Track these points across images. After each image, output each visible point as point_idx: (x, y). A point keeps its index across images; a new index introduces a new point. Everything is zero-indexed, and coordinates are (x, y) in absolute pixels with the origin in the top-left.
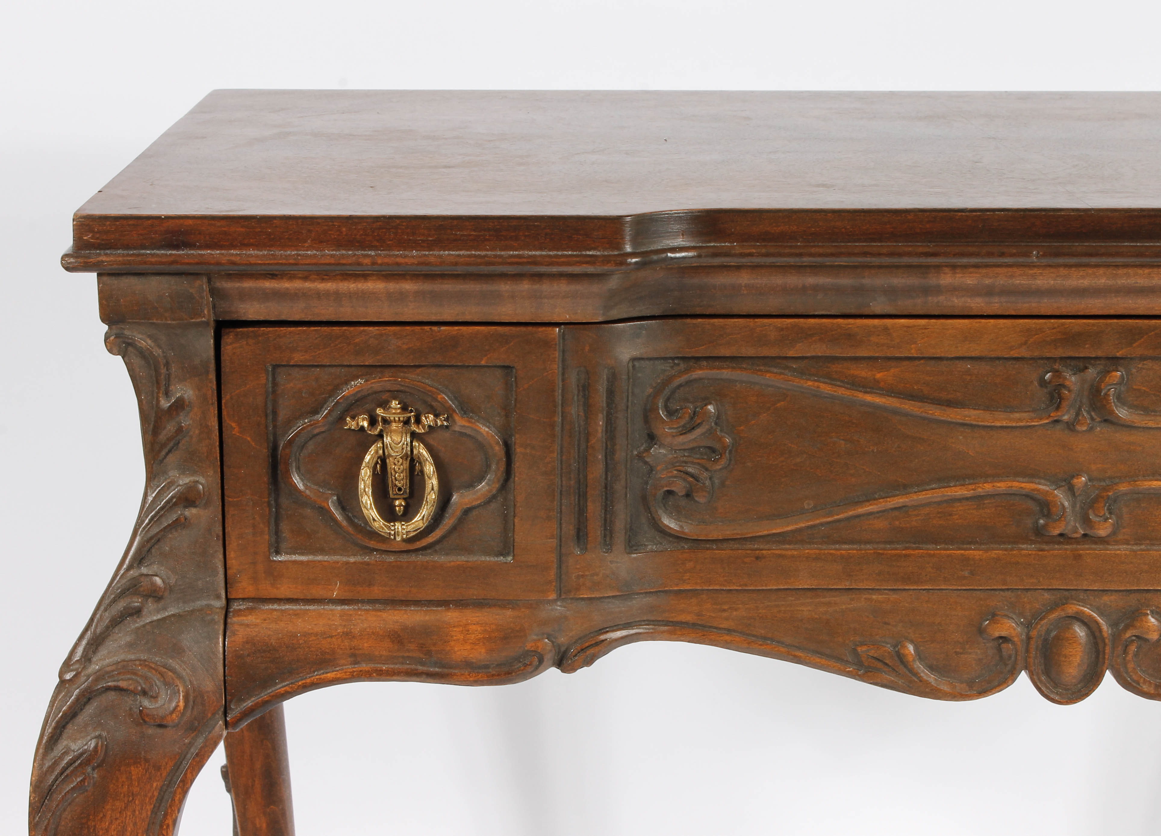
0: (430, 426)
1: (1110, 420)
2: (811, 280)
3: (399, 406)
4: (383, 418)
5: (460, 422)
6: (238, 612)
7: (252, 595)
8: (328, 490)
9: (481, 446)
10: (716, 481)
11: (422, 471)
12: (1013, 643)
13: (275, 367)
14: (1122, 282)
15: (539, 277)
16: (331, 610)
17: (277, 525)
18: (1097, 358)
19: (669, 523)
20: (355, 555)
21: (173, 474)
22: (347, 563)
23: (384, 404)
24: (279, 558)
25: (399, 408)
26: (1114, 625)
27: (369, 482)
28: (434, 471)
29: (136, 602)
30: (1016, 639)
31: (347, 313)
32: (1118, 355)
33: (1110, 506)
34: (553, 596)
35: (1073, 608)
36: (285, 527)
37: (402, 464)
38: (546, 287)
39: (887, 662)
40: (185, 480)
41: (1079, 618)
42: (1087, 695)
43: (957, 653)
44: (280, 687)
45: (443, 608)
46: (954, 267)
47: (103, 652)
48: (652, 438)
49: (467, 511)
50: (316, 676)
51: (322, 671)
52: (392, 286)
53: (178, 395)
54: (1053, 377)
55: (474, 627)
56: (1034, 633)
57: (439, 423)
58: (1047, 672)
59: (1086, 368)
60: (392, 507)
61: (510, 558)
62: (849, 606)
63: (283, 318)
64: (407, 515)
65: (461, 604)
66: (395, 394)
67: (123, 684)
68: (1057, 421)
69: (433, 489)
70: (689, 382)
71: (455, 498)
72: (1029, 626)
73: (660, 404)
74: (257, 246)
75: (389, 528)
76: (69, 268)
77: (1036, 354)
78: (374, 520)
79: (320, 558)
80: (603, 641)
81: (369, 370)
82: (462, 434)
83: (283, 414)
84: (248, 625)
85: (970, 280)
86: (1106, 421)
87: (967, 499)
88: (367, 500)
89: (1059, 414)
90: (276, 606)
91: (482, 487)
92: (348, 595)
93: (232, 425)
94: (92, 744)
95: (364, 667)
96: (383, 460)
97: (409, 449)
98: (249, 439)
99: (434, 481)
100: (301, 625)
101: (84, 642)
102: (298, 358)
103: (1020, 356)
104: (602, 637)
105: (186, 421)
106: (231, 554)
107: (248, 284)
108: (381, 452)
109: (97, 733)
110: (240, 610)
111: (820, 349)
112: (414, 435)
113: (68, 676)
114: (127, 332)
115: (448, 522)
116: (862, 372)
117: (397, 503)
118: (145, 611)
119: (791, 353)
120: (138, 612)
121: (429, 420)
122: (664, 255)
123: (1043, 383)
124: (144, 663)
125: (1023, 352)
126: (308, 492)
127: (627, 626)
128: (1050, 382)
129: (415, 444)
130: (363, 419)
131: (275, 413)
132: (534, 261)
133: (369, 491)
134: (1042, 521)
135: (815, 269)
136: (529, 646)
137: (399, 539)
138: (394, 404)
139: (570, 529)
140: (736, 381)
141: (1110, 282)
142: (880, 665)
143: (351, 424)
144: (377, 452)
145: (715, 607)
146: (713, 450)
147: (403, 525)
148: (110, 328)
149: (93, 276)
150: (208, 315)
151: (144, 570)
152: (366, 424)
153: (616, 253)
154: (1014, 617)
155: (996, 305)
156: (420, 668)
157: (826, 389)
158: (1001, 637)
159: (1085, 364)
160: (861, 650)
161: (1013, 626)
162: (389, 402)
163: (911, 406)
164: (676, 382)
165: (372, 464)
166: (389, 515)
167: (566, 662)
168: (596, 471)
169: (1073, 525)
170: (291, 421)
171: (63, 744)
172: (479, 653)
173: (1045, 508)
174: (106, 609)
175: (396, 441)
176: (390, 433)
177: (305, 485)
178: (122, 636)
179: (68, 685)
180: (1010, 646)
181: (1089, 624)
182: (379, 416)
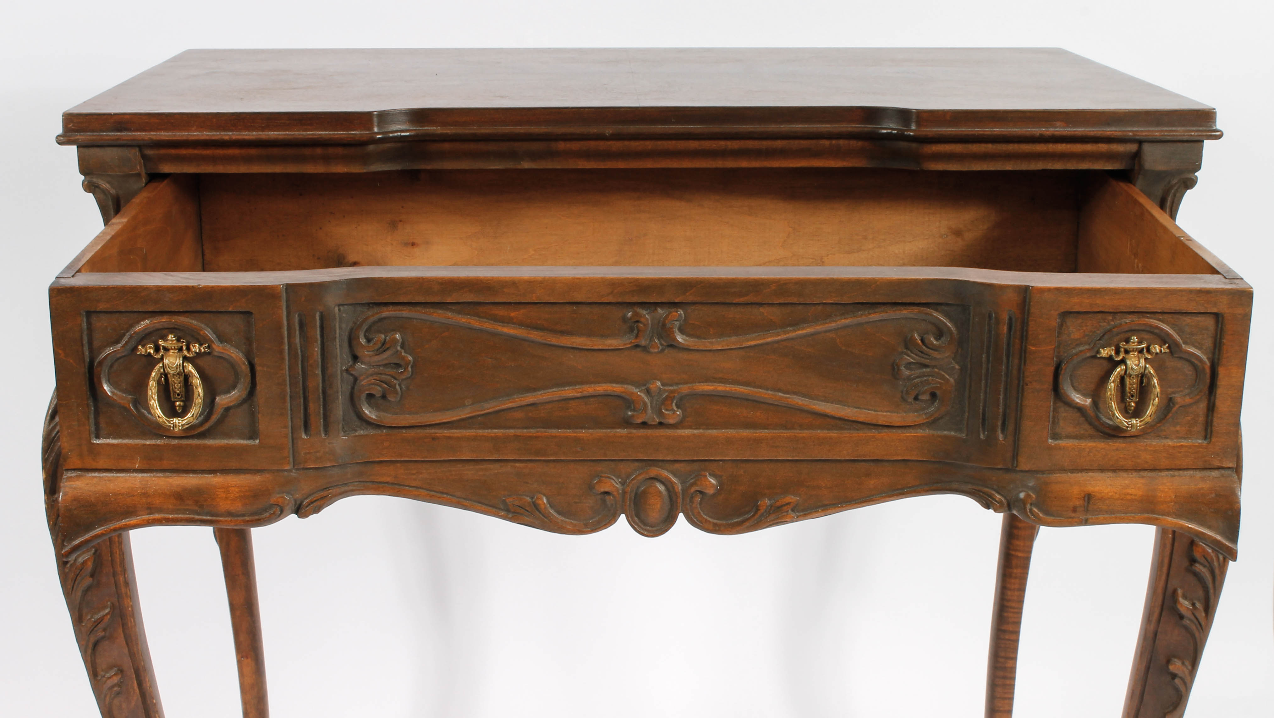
0: (196, 352)
1: (673, 346)
3: (174, 339)
4: (163, 346)
5: (219, 349)
6: (70, 479)
7: (80, 466)
8: (130, 395)
9: (232, 365)
10: (403, 387)
11: (192, 383)
12: (613, 496)
13: (88, 313)
16: (135, 477)
17: (98, 418)
18: (665, 303)
19: (371, 414)
20: (151, 439)
22: (144, 445)
23: (164, 338)
24: (98, 441)
25: (174, 340)
26: (683, 482)
27: (155, 390)
28: (200, 384)
30: (615, 493)
32: (676, 301)
33: (677, 402)
34: (288, 467)
35: (654, 472)
36: (102, 420)
37: (178, 378)
39: (527, 509)
41: (657, 478)
42: (666, 530)
43: (575, 503)
44: (98, 531)
45: (212, 475)
48: (356, 358)
49: (227, 409)
51: (127, 520)
54: (632, 315)
55: (233, 488)
56: (628, 489)
57: (203, 350)
58: (638, 515)
59: (656, 309)
60: (175, 407)
61: (257, 441)
62: (500, 471)
64: (182, 414)
65: (225, 471)
66: (172, 330)
68: (637, 346)
69: (199, 396)
70: (381, 320)
71: (217, 400)
72: (623, 484)
73: (361, 334)
75: (169, 422)
77: (620, 300)
78: (159, 417)
79: (125, 441)
80: (328, 495)
81: (152, 314)
82: (218, 359)
83: (96, 344)
86: (671, 346)
87: (578, 398)
88: (154, 403)
89: (638, 340)
90: (96, 474)
91: (236, 393)
92: (146, 467)
93: (59, 352)
96: (164, 375)
97: (181, 368)
98: (71, 361)
99: (199, 390)
100: (113, 488)
103: (609, 301)
104: (328, 493)
106: (63, 440)
108: (162, 370)
110: (71, 477)
111: (469, 297)
112: (185, 359)
115: (213, 417)
116: (501, 312)
117: (176, 404)
119: (450, 300)
121: (195, 348)
123: (626, 320)
125: (611, 299)
126: (114, 397)
127: (343, 485)
128: (630, 319)
129: (186, 364)
130: (150, 348)
131: (90, 342)
133: (156, 397)
134: (630, 413)
136: (273, 500)
137: (176, 430)
138: (171, 337)
139: (299, 423)
140: (414, 318)
142: (522, 511)
143: (141, 350)
144: (159, 370)
145: (406, 472)
146: (398, 365)
147: (179, 420)
152: (152, 351)
154: (614, 478)
156: (197, 517)
157: (475, 323)
158: (605, 492)
159: (652, 306)
160: (509, 501)
161: (613, 484)
162: (167, 336)
163: (535, 336)
164: (372, 320)
165: (156, 378)
166: (172, 412)
167: (301, 510)
168: (316, 382)
169: (650, 416)
170: (101, 348)
172: (237, 506)
173: (632, 404)
175: (172, 362)
176: (169, 356)
177: (111, 391)
180: (612, 498)
181: (665, 482)
182: (160, 345)
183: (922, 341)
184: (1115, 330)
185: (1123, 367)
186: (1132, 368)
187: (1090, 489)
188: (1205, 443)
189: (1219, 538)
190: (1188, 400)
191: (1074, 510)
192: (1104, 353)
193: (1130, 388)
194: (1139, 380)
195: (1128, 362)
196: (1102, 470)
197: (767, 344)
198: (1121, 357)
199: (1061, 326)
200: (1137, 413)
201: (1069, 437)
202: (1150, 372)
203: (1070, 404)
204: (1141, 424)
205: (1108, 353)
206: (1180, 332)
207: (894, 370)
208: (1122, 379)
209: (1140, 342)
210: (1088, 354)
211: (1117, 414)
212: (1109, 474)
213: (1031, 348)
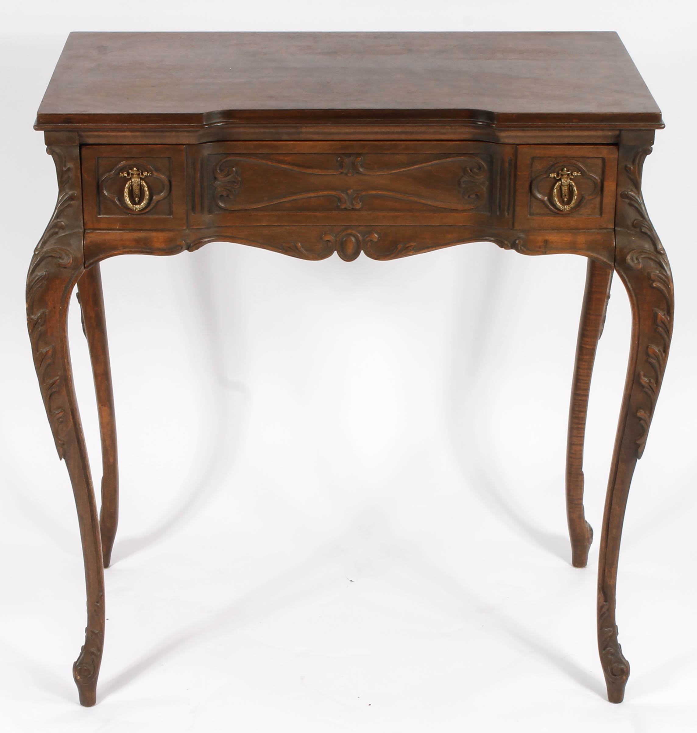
0: (146, 176)
1: (358, 173)
2: (262, 130)
4: (131, 173)
5: (155, 174)
6: (88, 233)
7: (92, 228)
8: (115, 195)
9: (162, 182)
10: (236, 192)
11: (144, 190)
13: (98, 158)
14: (358, 131)
15: (178, 131)
16: (116, 232)
17: (99, 206)
18: (354, 153)
19: (222, 205)
20: (124, 215)
21: (67, 191)
22: (121, 218)
23: (132, 169)
24: (100, 216)
26: (363, 236)
27: (127, 193)
28: (147, 190)
29: (57, 230)
30: (332, 241)
31: (120, 141)
32: (360, 152)
33: (360, 199)
34: (185, 228)
35: (349, 231)
36: (102, 207)
37: (138, 187)
38: (180, 134)
40: (71, 193)
41: (351, 234)
42: (355, 259)
43: (314, 245)
44: (101, 256)
45: (151, 232)
46: (306, 127)
47: (47, 245)
48: (215, 179)
49: (158, 202)
50: (112, 253)
52: (133, 134)
53: (69, 166)
54: (340, 159)
55: (161, 238)
56: (338, 239)
57: (149, 175)
58: (342, 251)
59: (351, 156)
61: (172, 216)
62: (279, 231)
63: (100, 143)
64: (139, 203)
65: (157, 230)
66: (135, 166)
67: (53, 255)
68: (342, 173)
69: (147, 195)
70: (227, 161)
71: (154, 197)
72: (336, 237)
73: (218, 168)
74: (92, 123)
75: (134, 207)
76: (36, 129)
77: (334, 152)
78: (129, 204)
79: (112, 216)
80: (202, 242)
81: (126, 159)
82: (156, 178)
83: (101, 172)
84: (91, 237)
85: (312, 130)
86: (357, 173)
87: (315, 197)
88: (127, 199)
89: (342, 170)
90: (99, 231)
91: (162, 194)
92: (121, 228)
93: (85, 176)
94: (45, 273)
95: (127, 250)
96: (132, 186)
97: (139, 183)
98: (90, 180)
99: (147, 193)
100: (107, 237)
101: (41, 242)
102: (105, 155)
104: (201, 241)
105: (71, 174)
106: (85, 215)
107: (89, 133)
108: (131, 184)
109: (46, 270)
111: (266, 151)
112: (141, 179)
113: (37, 253)
114: (53, 148)
115: (152, 205)
117: (136, 199)
118: (59, 233)
119: (258, 152)
120: (57, 233)
121: (145, 174)
122: (215, 125)
123: (337, 161)
124: (60, 249)
125: (330, 152)
126: (108, 196)
127: (209, 237)
128: (339, 161)
129: (141, 181)
130: (125, 174)
131: (98, 171)
132: (175, 127)
133: (128, 195)
134: (339, 204)
135: (264, 127)
136: (178, 243)
137: (137, 210)
138: (135, 169)
139: (190, 207)
140: (242, 161)
141: (355, 131)
142: (290, 249)
143: (121, 175)
144: (130, 184)
145: (237, 231)
146: (235, 182)
147: (138, 206)
148: (48, 147)
149: (43, 132)
150: (77, 143)
151: (59, 220)
152: (126, 175)
153: (200, 124)
154: (331, 234)
155: (321, 137)
156: (144, 250)
157: (269, 163)
158: (328, 241)
159: (350, 155)
160: (284, 244)
161: (331, 237)
162: (133, 168)
163: (296, 169)
164: (223, 161)
165: (128, 187)
166: (134, 203)
167: (190, 248)
168: (198, 189)
169: (348, 205)
170: (103, 174)
171: (36, 273)
172: (162, 246)
173: (340, 200)
174: (48, 232)
175: (135, 180)
176: (134, 178)
177: (108, 194)
178: (52, 240)
179: (37, 255)
180: (331, 243)
181: (354, 236)
182: (130, 172)
183: (471, 170)
184: (556, 165)
185: (560, 182)
186: (564, 183)
187: (547, 238)
188: (600, 216)
189: (605, 260)
190: (591, 197)
191: (540, 247)
192: (552, 175)
193: (564, 192)
194: (568, 187)
195: (562, 180)
196: (553, 230)
197: (400, 172)
198: (559, 178)
199: (532, 164)
200: (568, 203)
201: (538, 214)
202: (572, 184)
203: (537, 198)
204: (569, 208)
205: (553, 176)
206: (586, 166)
207: (459, 184)
208: (561, 187)
209: (568, 171)
210: (545, 176)
211: (558, 203)
212: (556, 231)
213: (519, 173)
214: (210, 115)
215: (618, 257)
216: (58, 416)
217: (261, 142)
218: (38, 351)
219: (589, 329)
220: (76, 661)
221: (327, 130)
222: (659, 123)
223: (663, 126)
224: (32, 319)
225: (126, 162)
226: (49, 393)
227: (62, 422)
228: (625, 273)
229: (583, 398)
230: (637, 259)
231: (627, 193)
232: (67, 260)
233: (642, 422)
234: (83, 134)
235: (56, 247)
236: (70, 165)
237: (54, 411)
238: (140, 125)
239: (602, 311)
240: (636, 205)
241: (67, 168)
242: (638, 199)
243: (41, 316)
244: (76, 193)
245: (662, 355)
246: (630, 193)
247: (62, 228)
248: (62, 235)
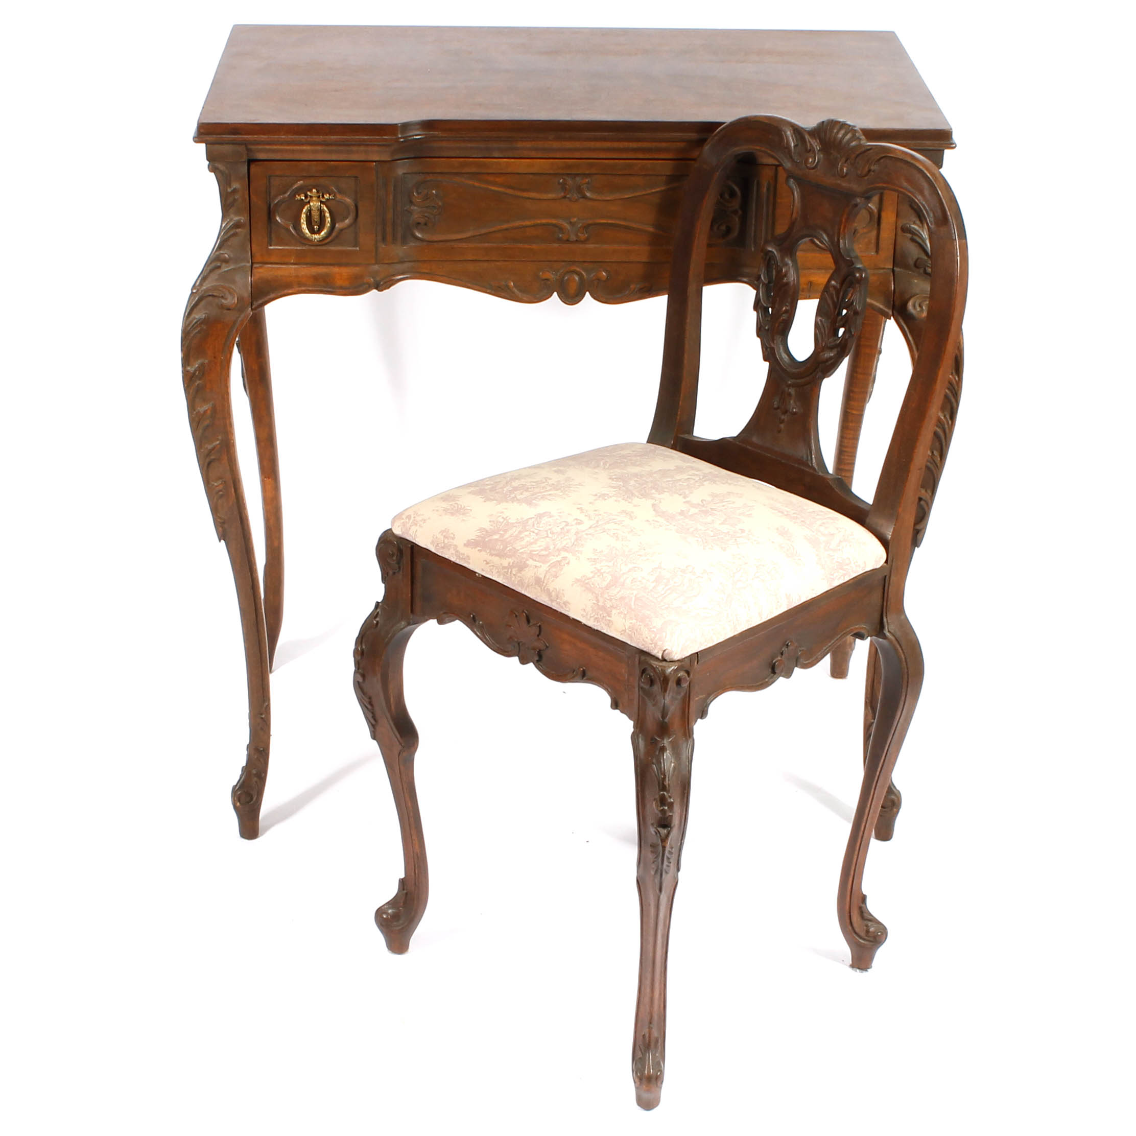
0: (327, 199)
1: (585, 197)
2: (468, 145)
4: (310, 195)
5: (339, 197)
6: (256, 268)
7: (261, 261)
8: (290, 222)
9: (347, 206)
10: (436, 219)
11: (324, 216)
13: (270, 176)
15: (367, 145)
16: (291, 267)
17: (270, 235)
18: (579, 174)
19: (419, 235)
20: (300, 246)
21: (232, 216)
22: (297, 250)
23: (311, 191)
24: (271, 247)
25: (316, 192)
26: (588, 274)
27: (305, 219)
28: (329, 215)
29: (219, 264)
30: (551, 280)
31: (297, 157)
32: (587, 173)
33: (586, 229)
34: (374, 262)
35: (573, 268)
36: (273, 236)
37: (317, 212)
38: (369, 149)
39: (502, 288)
40: (236, 218)
41: (574, 272)
42: (579, 302)
43: (529, 285)
44: (272, 296)
45: (333, 266)
47: (207, 282)
48: (411, 202)
49: (342, 230)
50: (286, 291)
52: (312, 148)
53: (234, 187)
54: (562, 181)
55: (344, 274)
56: (558, 277)
57: (331, 197)
58: (563, 293)
59: (575, 178)
60: (313, 228)
61: (358, 249)
62: (488, 267)
63: (273, 158)
64: (319, 232)
65: (340, 265)
66: (314, 187)
67: (215, 294)
68: (565, 197)
69: (328, 222)
71: (337, 225)
72: (555, 274)
73: (415, 190)
74: (264, 134)
75: (312, 236)
76: (196, 142)
77: (556, 172)
78: (307, 233)
79: (286, 247)
80: (394, 279)
81: (304, 178)
82: (339, 202)
83: (273, 193)
84: (260, 272)
85: (529, 145)
86: (583, 198)
87: (531, 226)
89: (565, 195)
90: (270, 266)
91: (347, 221)
92: (297, 262)
93: (254, 198)
94: (204, 315)
95: (303, 288)
96: (310, 211)
97: (320, 207)
98: (260, 203)
99: (329, 219)
100: (280, 273)
101: (200, 279)
102: (278, 173)
105: (237, 196)
106: (253, 246)
107: (260, 147)
108: (309, 208)
109: (205, 312)
111: (474, 170)
112: (321, 202)
113: (194, 291)
114: (216, 164)
115: (334, 234)
116: (491, 178)
117: (315, 227)
118: (222, 267)
119: (463, 171)
120: (219, 267)
121: (327, 196)
122: (412, 138)
123: (559, 183)
124: (222, 286)
125: (551, 172)
126: (282, 223)
127: (403, 274)
128: (562, 183)
129: (322, 205)
130: (303, 196)
131: (270, 193)
132: (364, 140)
133: (305, 223)
134: (560, 235)
136: (365, 281)
137: (316, 240)
138: (314, 190)
139: (380, 237)
140: (443, 181)
142: (499, 289)
143: (298, 197)
144: (308, 208)
145: (436, 267)
146: (434, 207)
147: (318, 235)
148: (210, 162)
149: (204, 145)
150: (245, 158)
151: (221, 252)
152: (303, 198)
153: (394, 137)
154: (551, 271)
155: (541, 154)
156: (324, 289)
157: (478, 184)
158: (546, 279)
159: (574, 176)
160: (492, 283)
161: (550, 275)
162: (312, 189)
163: (509, 191)
165: (306, 213)
166: (312, 231)
167: (380, 287)
168: (390, 216)
169: (573, 238)
170: (276, 196)
171: (193, 315)
172: (346, 284)
173: (561, 229)
174: (208, 266)
175: (315, 204)
176: (313, 201)
177: (281, 220)
178: (214, 276)
179: (195, 294)
180: (549, 282)
181: (579, 274)
182: (308, 195)
187: (812, 279)
188: (876, 254)
189: (881, 307)
190: (865, 230)
191: (803, 291)
196: (819, 269)
212: (823, 271)
213: (779, 201)
214: (406, 126)
215: (897, 303)
216: (217, 489)
217: (466, 160)
218: (195, 410)
219: (856, 390)
220: (235, 784)
221: (547, 144)
222: (948, 142)
223: (954, 145)
224: (188, 372)
225: (304, 182)
226: (208, 460)
227: (222, 496)
228: (906, 323)
229: (848, 474)
230: (920, 306)
231: (908, 226)
232: (231, 301)
233: (922, 503)
234: (253, 147)
235: (218, 284)
236: (236, 185)
237: (213, 483)
238: (321, 137)
239: (872, 369)
240: (920, 241)
241: (232, 189)
242: (922, 233)
243: (198, 367)
244: (243, 219)
245: (948, 423)
246: (913, 226)
247: (226, 261)
248: (226, 269)
